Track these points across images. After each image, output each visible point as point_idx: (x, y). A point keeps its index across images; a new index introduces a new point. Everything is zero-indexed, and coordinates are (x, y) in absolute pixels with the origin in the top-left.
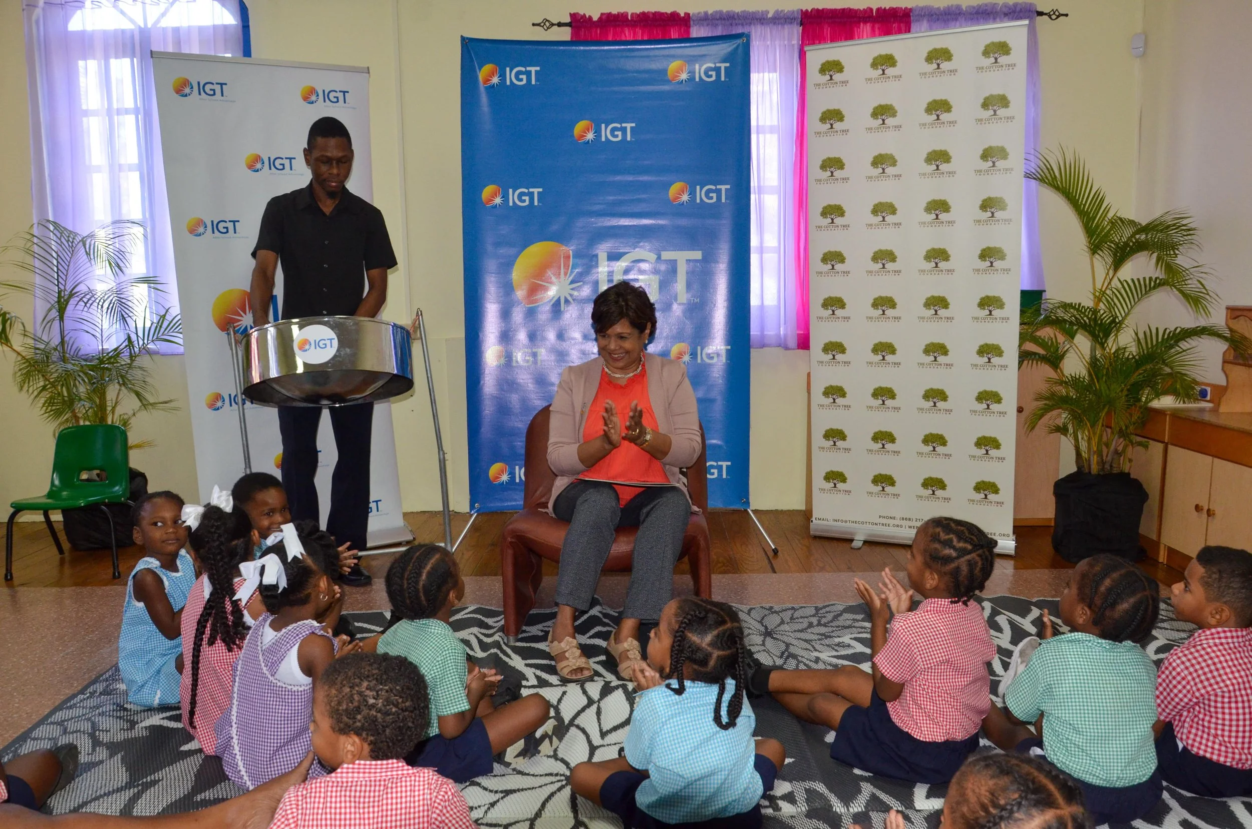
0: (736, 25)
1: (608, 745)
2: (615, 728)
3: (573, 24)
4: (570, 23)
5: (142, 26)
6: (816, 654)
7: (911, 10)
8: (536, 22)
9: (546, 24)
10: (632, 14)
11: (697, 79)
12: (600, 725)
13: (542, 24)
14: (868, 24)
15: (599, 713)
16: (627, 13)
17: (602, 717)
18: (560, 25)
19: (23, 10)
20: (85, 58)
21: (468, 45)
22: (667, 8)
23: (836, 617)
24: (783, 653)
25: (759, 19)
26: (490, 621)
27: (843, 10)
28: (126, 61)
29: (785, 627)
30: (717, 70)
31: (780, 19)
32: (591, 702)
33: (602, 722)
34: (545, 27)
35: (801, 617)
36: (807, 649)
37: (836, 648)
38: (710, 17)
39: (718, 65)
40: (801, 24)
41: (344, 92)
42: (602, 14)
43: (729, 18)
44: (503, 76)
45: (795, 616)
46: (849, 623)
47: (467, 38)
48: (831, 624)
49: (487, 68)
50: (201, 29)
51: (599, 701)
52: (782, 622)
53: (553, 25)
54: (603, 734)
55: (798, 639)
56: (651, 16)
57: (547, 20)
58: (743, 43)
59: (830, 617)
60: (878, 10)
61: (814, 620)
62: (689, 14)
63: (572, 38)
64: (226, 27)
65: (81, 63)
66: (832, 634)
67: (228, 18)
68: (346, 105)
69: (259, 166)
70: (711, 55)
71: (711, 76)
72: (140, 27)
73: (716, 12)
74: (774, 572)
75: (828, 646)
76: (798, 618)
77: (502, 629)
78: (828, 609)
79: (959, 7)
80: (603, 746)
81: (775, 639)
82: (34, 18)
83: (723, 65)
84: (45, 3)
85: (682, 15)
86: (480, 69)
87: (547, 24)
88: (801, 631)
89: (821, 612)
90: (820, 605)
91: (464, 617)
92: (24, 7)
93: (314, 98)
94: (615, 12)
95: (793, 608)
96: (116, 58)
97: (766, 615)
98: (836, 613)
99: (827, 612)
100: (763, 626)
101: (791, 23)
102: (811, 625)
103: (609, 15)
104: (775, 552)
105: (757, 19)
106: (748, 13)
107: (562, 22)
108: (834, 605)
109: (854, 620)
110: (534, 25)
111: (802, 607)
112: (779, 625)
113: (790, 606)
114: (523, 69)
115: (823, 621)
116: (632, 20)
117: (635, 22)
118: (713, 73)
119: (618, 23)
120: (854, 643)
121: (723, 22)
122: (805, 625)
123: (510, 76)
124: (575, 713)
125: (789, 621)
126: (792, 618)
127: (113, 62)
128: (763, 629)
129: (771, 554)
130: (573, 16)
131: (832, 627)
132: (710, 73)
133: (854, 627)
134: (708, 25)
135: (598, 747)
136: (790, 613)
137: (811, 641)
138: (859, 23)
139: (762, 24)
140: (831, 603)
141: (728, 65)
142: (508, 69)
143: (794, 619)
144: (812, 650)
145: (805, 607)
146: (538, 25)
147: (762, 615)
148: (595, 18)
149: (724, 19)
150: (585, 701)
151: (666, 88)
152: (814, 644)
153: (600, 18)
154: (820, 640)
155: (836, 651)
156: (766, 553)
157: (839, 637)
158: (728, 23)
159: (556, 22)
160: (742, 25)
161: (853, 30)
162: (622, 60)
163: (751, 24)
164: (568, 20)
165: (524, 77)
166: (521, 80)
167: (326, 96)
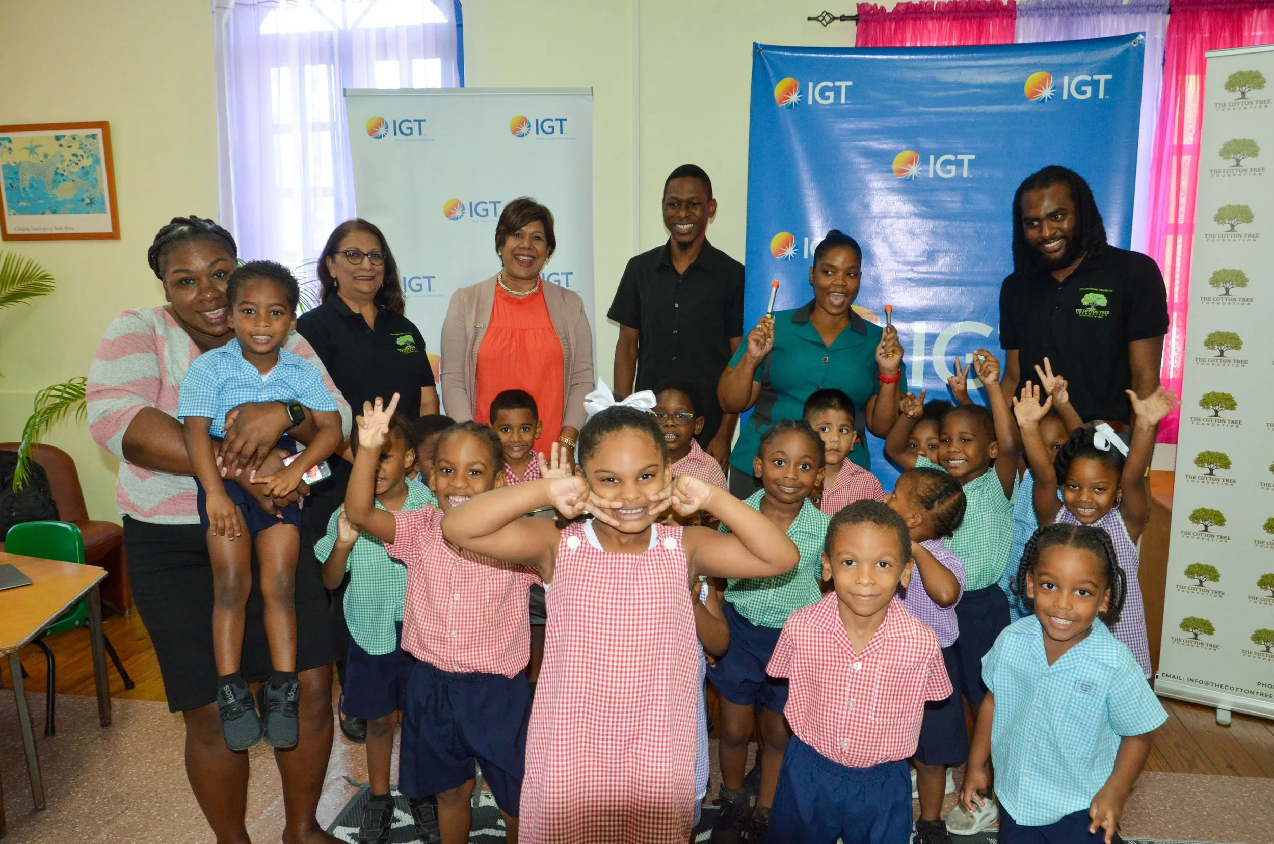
0: (1079, 15)
3: (861, 18)
4: (857, 16)
5: (342, 28)
8: (812, 16)
9: (827, 19)
10: (939, 3)
11: (1065, 97)
13: (821, 19)
16: (933, 2)
18: (843, 18)
19: (213, 12)
20: (277, 66)
21: (761, 53)
25: (1111, 7)
28: (323, 68)
30: (1094, 84)
31: (1140, 7)
34: (824, 22)
38: (1043, 5)
39: (1095, 77)
40: (1170, 12)
41: (563, 121)
42: (898, 4)
44: (803, 93)
47: (761, 45)
49: (785, 82)
50: (410, 29)
53: (834, 18)
56: (964, 5)
57: (827, 14)
58: (1134, 48)
64: (437, 27)
65: (273, 71)
67: (442, 17)
68: (564, 135)
71: (1085, 93)
72: (339, 29)
82: (224, 20)
83: (1103, 78)
84: (236, 4)
85: (1006, 3)
86: (776, 84)
92: (214, 9)
93: (524, 130)
96: (313, 63)
101: (1155, 11)
105: (1108, 8)
107: (846, 15)
110: (809, 19)
114: (830, 84)
116: (938, 11)
117: (942, 13)
118: (1089, 89)
119: (919, 15)
121: (1061, 12)
123: (813, 93)
127: (308, 68)
130: (860, 7)
132: (1084, 88)
134: (1040, 15)
138: (1252, 9)
139: (1115, 13)
141: (1108, 77)
142: (811, 84)
146: (816, 19)
148: (889, 9)
149: (1063, 8)
151: (1021, 108)
153: (896, 9)
158: (1067, 13)
159: (839, 16)
160: (1087, 15)
161: (1240, 21)
162: (964, 72)
163: (1099, 13)
164: (854, 12)
165: (831, 94)
166: (828, 98)
167: (540, 126)
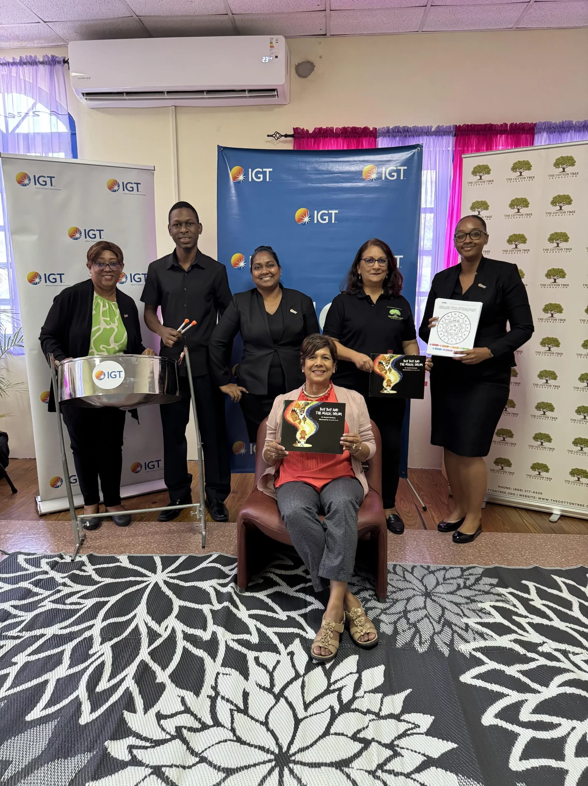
1: (310, 716)
2: (316, 699)
3: (296, 135)
4: (293, 135)
6: (465, 620)
7: (535, 124)
8: (270, 134)
9: (276, 136)
10: (336, 128)
11: (383, 178)
12: (303, 698)
13: (274, 136)
14: (503, 136)
15: (303, 687)
16: (333, 128)
17: (305, 691)
18: (286, 136)
21: (223, 151)
22: (360, 124)
23: (477, 580)
24: (440, 618)
25: (426, 132)
26: (226, 569)
27: (486, 125)
29: (440, 589)
30: (398, 171)
31: (440, 132)
32: (297, 676)
33: (305, 695)
35: (452, 578)
36: (458, 614)
37: (480, 614)
39: (398, 168)
40: (455, 135)
41: (137, 184)
42: (316, 129)
43: (405, 132)
44: (246, 175)
45: (448, 576)
46: (487, 588)
47: (222, 147)
48: (474, 587)
49: (236, 169)
50: (44, 135)
51: (305, 674)
52: (438, 584)
53: (282, 136)
54: (306, 706)
55: (451, 602)
56: (350, 130)
57: (277, 133)
58: (418, 152)
59: (472, 579)
60: (512, 125)
61: (461, 581)
62: (376, 129)
63: (294, 148)
64: (61, 134)
66: (476, 598)
67: (64, 129)
68: (139, 193)
69: (78, 235)
70: (394, 161)
71: (393, 176)
73: (396, 127)
74: (426, 529)
75: (474, 611)
76: (449, 579)
77: (235, 579)
78: (470, 571)
79: (570, 122)
80: (307, 717)
81: (434, 601)
83: (402, 168)
85: (371, 129)
86: (231, 170)
87: (278, 135)
88: (452, 593)
89: (465, 573)
90: (465, 567)
91: (208, 565)
93: (116, 188)
94: (324, 127)
95: (444, 569)
97: (425, 575)
98: (477, 576)
99: (470, 574)
100: (423, 585)
101: (448, 135)
102: (459, 588)
103: (320, 129)
104: (425, 509)
105: (424, 133)
106: (418, 128)
107: (288, 134)
108: (475, 567)
109: (491, 585)
110: (268, 136)
111: (451, 568)
112: (436, 587)
113: (442, 566)
114: (261, 170)
115: (468, 583)
116: (336, 133)
117: (339, 134)
118: (395, 174)
119: (326, 135)
120: (493, 611)
122: (455, 587)
123: (252, 175)
124: (285, 683)
125: (442, 581)
126: (444, 579)
128: (423, 589)
129: (421, 510)
130: (295, 130)
131: (475, 590)
132: (393, 174)
133: (492, 593)
134: (389, 136)
135: (302, 720)
136: (443, 572)
137: (460, 604)
138: (497, 134)
139: (429, 136)
140: (471, 565)
141: (406, 168)
142: (250, 170)
143: (446, 580)
144: (462, 614)
145: (453, 568)
146: (272, 136)
147: (423, 574)
148: (311, 131)
149: (401, 132)
150: (293, 675)
151: (361, 184)
152: (462, 608)
153: (314, 132)
154: (467, 603)
155: (480, 617)
156: (418, 510)
157: (481, 602)
158: (403, 135)
159: (284, 134)
160: (413, 137)
161: (492, 140)
162: (331, 164)
163: (419, 136)
164: (292, 133)
165: (261, 176)
166: (259, 178)
167: (125, 187)
